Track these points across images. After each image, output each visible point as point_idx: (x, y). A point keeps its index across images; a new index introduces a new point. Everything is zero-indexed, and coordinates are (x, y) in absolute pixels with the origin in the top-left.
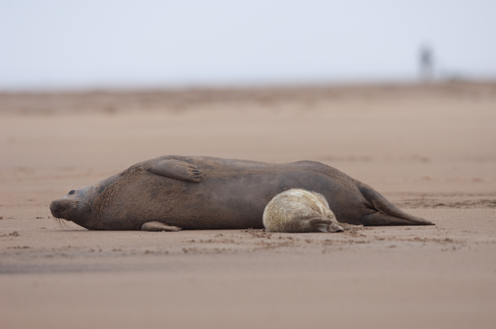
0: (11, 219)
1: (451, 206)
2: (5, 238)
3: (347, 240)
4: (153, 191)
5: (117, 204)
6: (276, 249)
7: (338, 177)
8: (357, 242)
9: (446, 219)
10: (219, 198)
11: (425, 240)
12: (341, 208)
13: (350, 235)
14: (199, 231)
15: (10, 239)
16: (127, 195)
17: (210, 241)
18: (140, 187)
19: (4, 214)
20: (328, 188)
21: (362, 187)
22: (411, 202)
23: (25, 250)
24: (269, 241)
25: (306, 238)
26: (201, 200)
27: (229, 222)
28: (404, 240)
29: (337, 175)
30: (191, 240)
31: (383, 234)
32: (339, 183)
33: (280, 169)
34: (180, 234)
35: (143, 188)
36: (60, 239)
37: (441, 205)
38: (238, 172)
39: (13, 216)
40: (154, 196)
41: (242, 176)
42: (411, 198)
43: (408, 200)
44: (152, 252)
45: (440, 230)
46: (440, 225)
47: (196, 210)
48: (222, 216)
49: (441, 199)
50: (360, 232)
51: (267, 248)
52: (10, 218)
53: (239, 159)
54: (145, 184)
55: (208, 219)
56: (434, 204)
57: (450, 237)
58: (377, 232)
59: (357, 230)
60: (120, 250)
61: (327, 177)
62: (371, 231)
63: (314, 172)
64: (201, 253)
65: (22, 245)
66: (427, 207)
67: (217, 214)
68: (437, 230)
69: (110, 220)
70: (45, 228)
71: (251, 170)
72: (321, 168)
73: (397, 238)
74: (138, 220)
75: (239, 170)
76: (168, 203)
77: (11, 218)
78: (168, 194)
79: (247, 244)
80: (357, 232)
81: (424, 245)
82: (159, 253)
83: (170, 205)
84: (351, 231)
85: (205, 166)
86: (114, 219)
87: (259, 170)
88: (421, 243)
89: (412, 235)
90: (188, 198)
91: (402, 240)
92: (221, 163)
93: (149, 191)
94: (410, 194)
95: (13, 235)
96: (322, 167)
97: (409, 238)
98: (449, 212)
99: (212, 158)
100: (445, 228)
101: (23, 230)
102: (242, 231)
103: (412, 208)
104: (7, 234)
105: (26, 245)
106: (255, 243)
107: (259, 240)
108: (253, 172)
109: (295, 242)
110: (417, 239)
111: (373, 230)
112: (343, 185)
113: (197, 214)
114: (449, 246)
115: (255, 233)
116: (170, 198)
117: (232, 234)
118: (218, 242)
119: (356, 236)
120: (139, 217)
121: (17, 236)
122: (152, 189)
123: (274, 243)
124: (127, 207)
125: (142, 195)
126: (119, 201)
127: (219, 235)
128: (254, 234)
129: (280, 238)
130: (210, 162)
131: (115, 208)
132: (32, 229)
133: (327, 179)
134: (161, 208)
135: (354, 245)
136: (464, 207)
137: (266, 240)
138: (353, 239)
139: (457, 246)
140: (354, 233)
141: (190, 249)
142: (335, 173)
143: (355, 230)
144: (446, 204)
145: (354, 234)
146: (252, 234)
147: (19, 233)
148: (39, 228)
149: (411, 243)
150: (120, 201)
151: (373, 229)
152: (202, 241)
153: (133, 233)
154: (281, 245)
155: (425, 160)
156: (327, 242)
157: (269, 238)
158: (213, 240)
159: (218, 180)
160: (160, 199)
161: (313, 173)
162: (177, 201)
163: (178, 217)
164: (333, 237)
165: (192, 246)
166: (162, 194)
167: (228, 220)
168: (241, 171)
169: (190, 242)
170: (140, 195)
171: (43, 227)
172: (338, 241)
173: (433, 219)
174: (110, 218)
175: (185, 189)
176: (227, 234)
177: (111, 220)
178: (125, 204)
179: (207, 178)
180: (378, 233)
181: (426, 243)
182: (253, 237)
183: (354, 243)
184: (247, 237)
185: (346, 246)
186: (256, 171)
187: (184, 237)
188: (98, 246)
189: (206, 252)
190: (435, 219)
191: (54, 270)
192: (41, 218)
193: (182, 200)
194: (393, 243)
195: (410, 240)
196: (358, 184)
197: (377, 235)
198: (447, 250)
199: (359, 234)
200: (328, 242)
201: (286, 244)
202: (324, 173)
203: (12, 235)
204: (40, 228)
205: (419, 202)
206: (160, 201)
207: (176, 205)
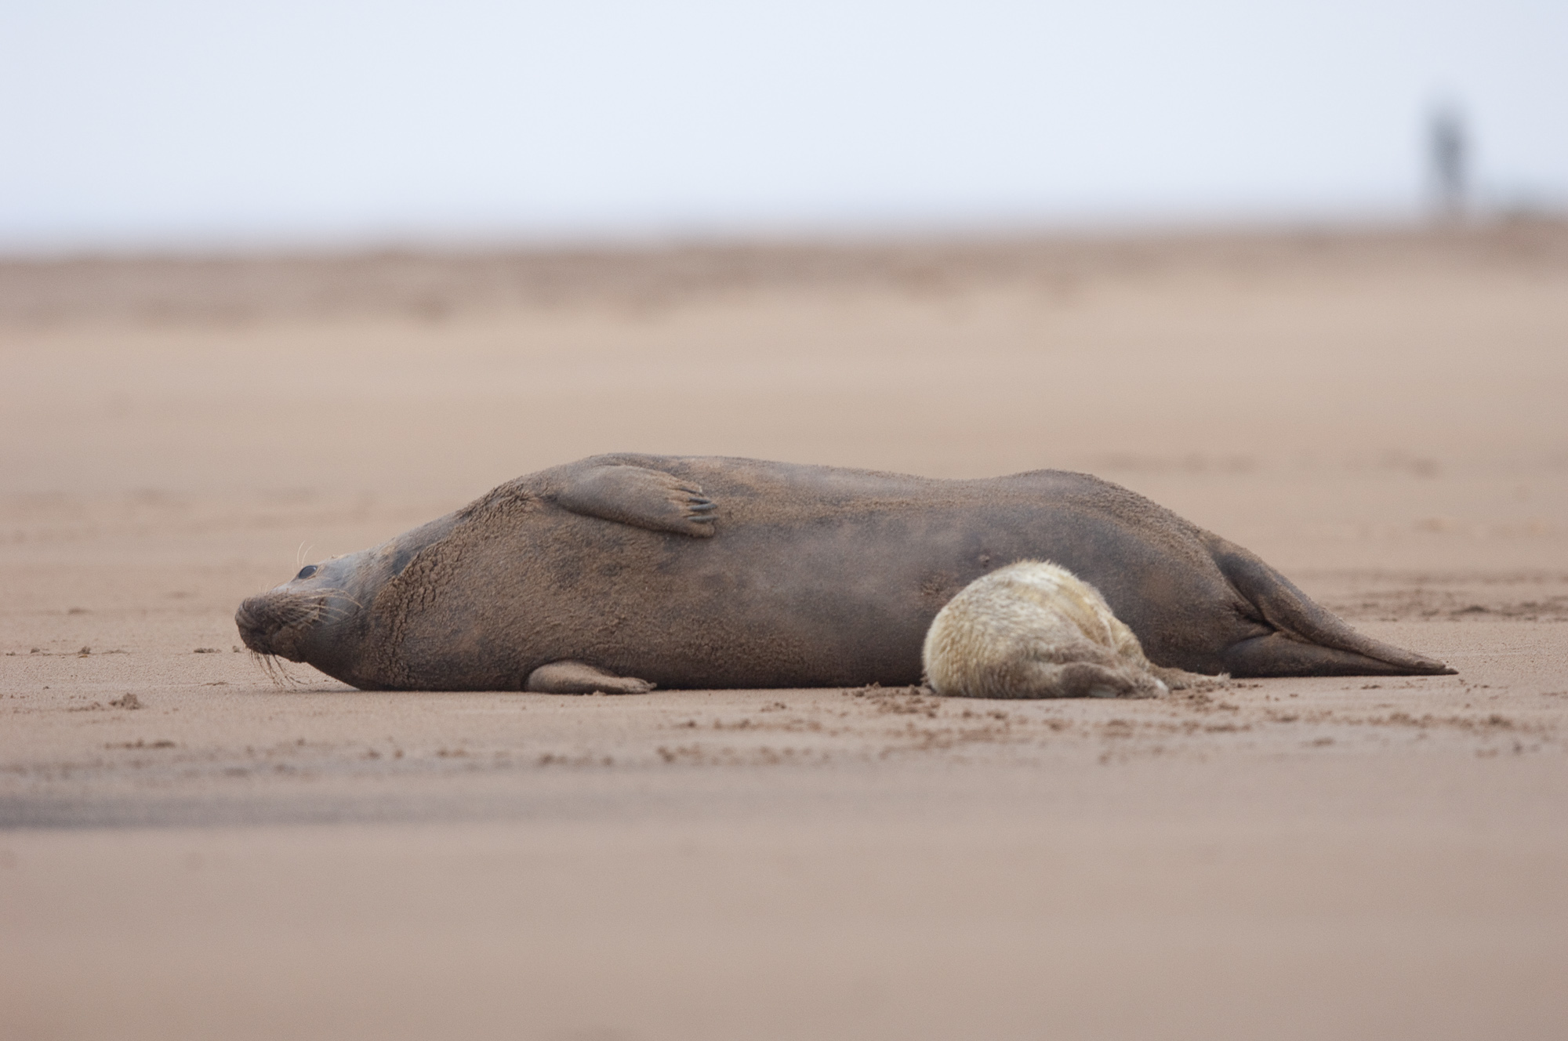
0: (116, 655)
1: (1508, 613)
2: (98, 715)
3: (1177, 721)
4: (563, 566)
5: (450, 606)
6: (955, 751)
7: (1150, 520)
8: (1210, 729)
9: (1490, 655)
10: (773, 587)
11: (1426, 722)
12: (1157, 621)
13: (1188, 705)
14: (710, 695)
15: (113, 718)
16: (482, 577)
17: (744, 725)
18: (522, 552)
19: (97, 640)
20: (1117, 556)
21: (1224, 552)
22: (1382, 602)
23: (160, 751)
24: (932, 725)
25: (1050, 716)
26: (716, 594)
27: (804, 662)
28: (1359, 722)
29: (1147, 517)
30: (685, 720)
31: (1292, 701)
32: (1151, 542)
33: (965, 496)
34: (649, 703)
35: (530, 555)
36: (271, 718)
37: (1477, 610)
38: (835, 505)
39: (123, 646)
40: (567, 582)
41: (846, 518)
42: (1382, 587)
43: (1372, 595)
44: (563, 760)
45: (1473, 691)
46: (1472, 672)
47: (700, 626)
48: (784, 644)
49: (1478, 593)
50: (1218, 696)
51: (924, 748)
52: (112, 652)
53: (836, 465)
54: (538, 542)
55: (739, 655)
56: (1455, 608)
57: (1504, 713)
58: (1273, 695)
59: (1210, 690)
60: (460, 753)
61: (1116, 521)
62: (1256, 692)
63: (1072, 507)
64: (715, 762)
65: (150, 738)
66: (1432, 618)
67: (768, 638)
68: (1464, 690)
69: (429, 658)
70: (222, 683)
71: (875, 499)
72: (1095, 492)
73: (1338, 715)
74: (515, 656)
75: (839, 500)
76: (611, 603)
77: (118, 651)
78: (611, 576)
79: (861, 734)
80: (1210, 695)
81: (1422, 737)
82: (583, 763)
83: (618, 608)
84: (1190, 692)
85: (729, 488)
86: (441, 652)
87: (901, 499)
88: (1413, 733)
89: (1385, 706)
90: (674, 588)
91: (1351, 723)
92: (781, 476)
93: (552, 564)
94: (1378, 576)
95: (123, 705)
96: (1099, 491)
97: (1376, 714)
98: (1502, 632)
99: (752, 463)
100: (1487, 684)
101: (155, 690)
102: (845, 694)
103: (1383, 620)
104: (105, 702)
105: (165, 738)
106: (889, 732)
107: (899, 721)
108: (881, 508)
109: (1014, 727)
110: (1400, 719)
111: (1261, 689)
112: (1165, 547)
113: (702, 638)
114: (1501, 739)
115: (887, 699)
116: (617, 587)
117: (815, 702)
118: (769, 728)
119: (1207, 710)
120: (520, 649)
121: (134, 708)
122: (559, 559)
123: (948, 731)
124: (483, 614)
125: (529, 578)
126: (456, 598)
127: (772, 706)
128: (885, 703)
129: (967, 714)
130: (744, 476)
131: (445, 619)
132: (184, 686)
133: (1114, 528)
134: (591, 618)
135: (1201, 738)
136: (1549, 616)
137: (922, 723)
138: (1199, 717)
139: (1527, 741)
140: (1199, 701)
141: (683, 751)
142: (1138, 509)
143: (1202, 689)
144: (1492, 607)
145: (1202, 704)
146: (877, 702)
147: (140, 699)
148: (205, 683)
149: (1382, 731)
150: (460, 595)
151: (1261, 686)
152: (718, 726)
153: (501, 700)
154: (969, 737)
155: (1425, 468)
156: (1114, 729)
157: (932, 715)
158: (753, 722)
159: (770, 531)
160: (585, 590)
161: (1069, 509)
162: (641, 596)
163: (642, 649)
164: (1135, 711)
165: (689, 740)
166: (593, 574)
167: (802, 658)
168: (843, 503)
169: (682, 726)
170: (524, 578)
171: (218, 679)
172: (1148, 725)
173: (1449, 656)
174: (429, 649)
175: (665, 559)
176: (800, 702)
177: (431, 655)
178: (475, 604)
179: (734, 523)
180: (1277, 699)
181: (1428, 731)
182: (880, 711)
183: (1199, 732)
184: (861, 713)
185: (1176, 740)
186: (891, 504)
187: (664, 712)
188: (390, 739)
189: (732, 760)
190: (1456, 654)
191: (252, 815)
192: (210, 651)
193: (654, 594)
194: (1324, 730)
195: (1377, 722)
196: (1213, 544)
197: (1273, 704)
198: (1493, 753)
199: (1216, 703)
200: (1118, 728)
201: (984, 735)
202: (1104, 509)
203: (119, 705)
204: (208, 684)
205: (1406, 600)
206: (585, 598)
207: (636, 610)
